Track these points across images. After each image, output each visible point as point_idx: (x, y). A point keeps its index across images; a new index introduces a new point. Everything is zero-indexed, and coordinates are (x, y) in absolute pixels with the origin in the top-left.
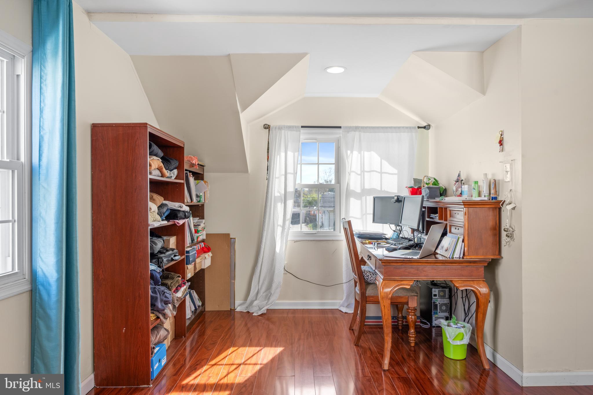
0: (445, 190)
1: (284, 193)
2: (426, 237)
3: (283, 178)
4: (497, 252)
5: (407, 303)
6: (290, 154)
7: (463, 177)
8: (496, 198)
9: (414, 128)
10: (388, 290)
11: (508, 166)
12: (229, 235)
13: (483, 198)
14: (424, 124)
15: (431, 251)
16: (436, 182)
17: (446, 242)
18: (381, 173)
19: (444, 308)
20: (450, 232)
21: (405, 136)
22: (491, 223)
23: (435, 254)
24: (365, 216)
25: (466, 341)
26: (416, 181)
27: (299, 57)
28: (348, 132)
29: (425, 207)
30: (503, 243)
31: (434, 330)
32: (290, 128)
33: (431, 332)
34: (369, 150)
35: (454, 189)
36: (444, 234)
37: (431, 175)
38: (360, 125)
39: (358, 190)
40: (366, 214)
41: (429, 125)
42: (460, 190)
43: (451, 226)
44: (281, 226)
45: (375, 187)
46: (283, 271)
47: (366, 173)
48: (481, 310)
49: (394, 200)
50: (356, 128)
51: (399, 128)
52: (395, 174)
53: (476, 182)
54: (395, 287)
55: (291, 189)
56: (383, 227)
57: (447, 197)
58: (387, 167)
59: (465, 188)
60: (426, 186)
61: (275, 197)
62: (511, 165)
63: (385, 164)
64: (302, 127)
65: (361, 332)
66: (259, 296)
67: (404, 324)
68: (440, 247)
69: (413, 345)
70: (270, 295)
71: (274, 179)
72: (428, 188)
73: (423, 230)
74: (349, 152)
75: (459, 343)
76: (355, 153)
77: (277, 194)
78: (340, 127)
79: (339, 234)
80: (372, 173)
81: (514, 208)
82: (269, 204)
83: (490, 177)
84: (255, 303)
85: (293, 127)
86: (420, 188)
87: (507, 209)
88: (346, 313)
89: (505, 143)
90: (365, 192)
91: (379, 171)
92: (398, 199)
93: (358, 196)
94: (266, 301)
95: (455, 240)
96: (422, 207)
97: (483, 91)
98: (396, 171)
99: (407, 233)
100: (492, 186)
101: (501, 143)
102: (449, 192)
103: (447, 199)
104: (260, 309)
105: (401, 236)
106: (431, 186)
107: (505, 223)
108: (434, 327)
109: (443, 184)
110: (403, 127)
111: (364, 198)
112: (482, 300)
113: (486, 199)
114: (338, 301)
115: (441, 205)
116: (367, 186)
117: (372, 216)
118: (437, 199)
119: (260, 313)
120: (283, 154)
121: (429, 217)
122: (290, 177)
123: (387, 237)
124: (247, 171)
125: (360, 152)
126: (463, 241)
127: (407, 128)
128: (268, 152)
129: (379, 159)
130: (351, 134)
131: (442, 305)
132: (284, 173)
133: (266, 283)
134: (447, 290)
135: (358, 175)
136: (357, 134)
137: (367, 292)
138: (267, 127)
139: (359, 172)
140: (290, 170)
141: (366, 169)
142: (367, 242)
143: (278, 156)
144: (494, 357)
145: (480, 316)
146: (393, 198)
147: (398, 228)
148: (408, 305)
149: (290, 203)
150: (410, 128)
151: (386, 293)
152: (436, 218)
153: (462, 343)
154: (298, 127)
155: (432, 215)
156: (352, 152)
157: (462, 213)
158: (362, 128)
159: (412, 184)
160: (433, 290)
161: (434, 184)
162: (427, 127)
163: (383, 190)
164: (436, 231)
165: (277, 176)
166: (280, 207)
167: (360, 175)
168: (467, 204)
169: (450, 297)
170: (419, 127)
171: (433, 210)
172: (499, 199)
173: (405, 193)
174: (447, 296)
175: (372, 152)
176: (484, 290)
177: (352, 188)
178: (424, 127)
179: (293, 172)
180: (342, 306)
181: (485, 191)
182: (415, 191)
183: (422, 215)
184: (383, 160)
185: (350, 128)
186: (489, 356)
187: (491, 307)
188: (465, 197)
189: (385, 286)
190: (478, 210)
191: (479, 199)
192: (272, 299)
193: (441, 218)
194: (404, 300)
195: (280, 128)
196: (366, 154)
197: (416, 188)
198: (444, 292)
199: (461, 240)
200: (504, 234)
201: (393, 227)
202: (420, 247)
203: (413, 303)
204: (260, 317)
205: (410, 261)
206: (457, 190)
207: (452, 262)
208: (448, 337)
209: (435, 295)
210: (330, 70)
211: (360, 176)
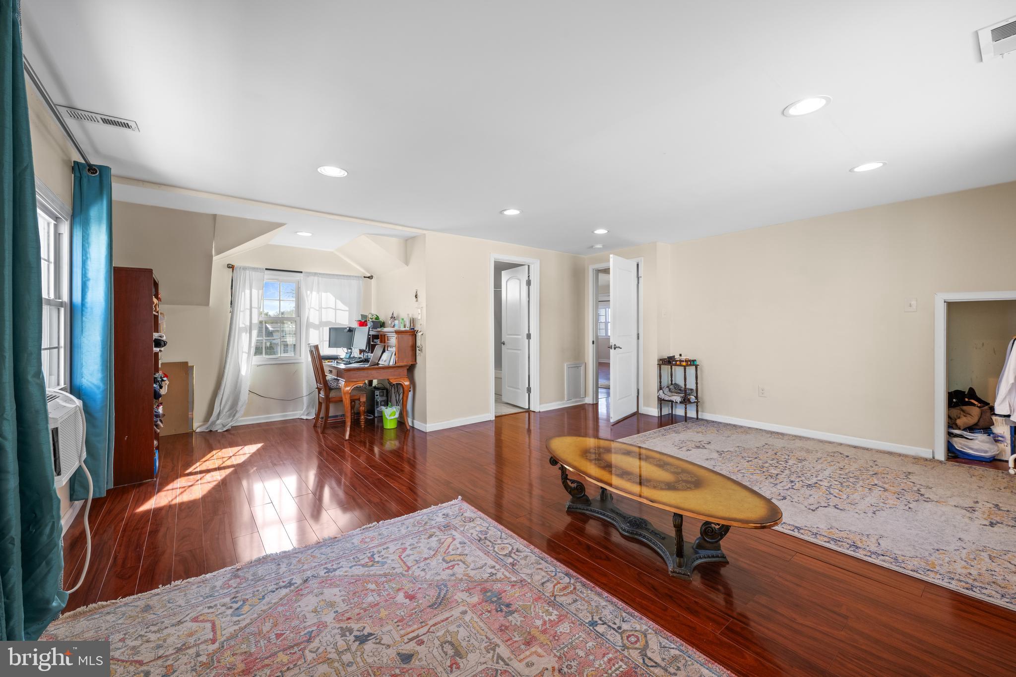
0: (384, 323)
1: (249, 325)
2: (372, 355)
3: (248, 312)
4: (414, 360)
5: (359, 399)
6: (254, 292)
7: (395, 315)
8: (413, 329)
9: (361, 277)
10: (348, 388)
11: (419, 310)
12: (187, 363)
13: (407, 329)
14: (369, 275)
15: (375, 363)
16: (377, 318)
17: (385, 356)
18: (336, 309)
19: (383, 403)
20: (387, 350)
21: (354, 282)
22: (410, 343)
23: (378, 364)
24: (322, 343)
25: (397, 416)
26: (362, 316)
27: (280, 225)
28: (308, 276)
29: (370, 335)
30: (417, 354)
31: (376, 419)
32: (254, 269)
33: (374, 421)
34: (325, 292)
35: (390, 323)
36: (384, 351)
37: (373, 312)
38: (318, 272)
39: (317, 323)
40: (323, 341)
41: (372, 276)
42: (393, 323)
43: (388, 346)
44: (246, 353)
45: (329, 320)
46: (248, 392)
47: (323, 310)
48: (405, 395)
49: (347, 330)
50: (315, 274)
51: (350, 276)
52: (347, 311)
53: (403, 319)
54: (353, 386)
55: (255, 321)
56: (337, 350)
57: (384, 328)
58: (340, 305)
59: (396, 322)
60: (371, 320)
61: (239, 327)
62: (421, 310)
63: (339, 302)
64: (266, 269)
65: (325, 428)
66: (222, 415)
67: (355, 418)
68: (381, 359)
69: (363, 427)
70: (235, 412)
71: (239, 312)
72: (372, 322)
73: (369, 350)
74: (309, 292)
75: (393, 418)
76: (314, 293)
77: (241, 325)
78: (302, 272)
79: (300, 358)
80: (328, 309)
81: (422, 334)
82: (233, 334)
83: (410, 316)
84: (218, 422)
85: (257, 268)
86: (366, 321)
87: (419, 334)
88: (306, 419)
89: (418, 296)
90: (322, 324)
91: (334, 308)
92: (350, 329)
93: (317, 327)
94: (231, 419)
95: (390, 354)
96: (369, 335)
97: (407, 263)
98: (347, 309)
99: (356, 353)
100: (412, 322)
101: (416, 296)
102: (386, 325)
103: (385, 330)
104: (224, 426)
105: (352, 356)
106: (374, 320)
107: (418, 344)
108: (376, 417)
109: (382, 319)
110: (353, 276)
111: (321, 329)
112: (406, 389)
113: (408, 329)
114: (299, 412)
115: (381, 333)
116: (324, 320)
117: (328, 343)
118: (379, 329)
119: (225, 429)
120: (247, 292)
121: (373, 342)
122: (255, 312)
123: (341, 357)
124: (207, 304)
125: (318, 293)
126: (395, 355)
127: (356, 277)
128: (232, 288)
129: (334, 298)
130: (311, 278)
131: (381, 402)
132: (249, 307)
133: (229, 403)
134: (385, 391)
135: (317, 310)
136: (316, 278)
137: (330, 395)
138: (231, 267)
139: (318, 309)
140: (255, 304)
141: (323, 306)
142: (326, 361)
143: (243, 293)
144: (413, 423)
145: (405, 398)
146: (346, 328)
147: (349, 351)
148: (359, 400)
149: (255, 333)
150: (358, 277)
151: (347, 390)
152: (378, 341)
153: (395, 417)
154: (263, 269)
155: (375, 340)
156: (311, 292)
157: (395, 338)
158: (320, 274)
159: (360, 318)
160: (376, 391)
161: (376, 319)
162: (370, 277)
163: (337, 322)
164: (378, 350)
165: (242, 310)
166: (245, 337)
167: (319, 310)
168: (397, 332)
169: (387, 396)
170: (364, 277)
171: (375, 337)
172: (415, 329)
173: (355, 325)
174: (385, 395)
175: (328, 293)
176: (407, 383)
177: (311, 320)
178: (369, 277)
179: (257, 307)
180: (303, 414)
181: (408, 325)
182: (362, 324)
183: (369, 340)
184: (337, 300)
185: (310, 273)
186: (410, 424)
187: (410, 394)
188: (396, 328)
189: (346, 386)
190: (403, 336)
191: (404, 329)
192: (237, 415)
193: (381, 342)
194: (357, 397)
195: (245, 269)
196: (324, 294)
197: (363, 321)
198: (383, 392)
199: (394, 354)
200: (417, 349)
201: (345, 350)
202: (368, 362)
203: (363, 399)
204: (225, 433)
205: (363, 369)
206: (391, 323)
207: (388, 367)
208: (386, 415)
209: (377, 395)
210: (298, 233)
211: (317, 312)
